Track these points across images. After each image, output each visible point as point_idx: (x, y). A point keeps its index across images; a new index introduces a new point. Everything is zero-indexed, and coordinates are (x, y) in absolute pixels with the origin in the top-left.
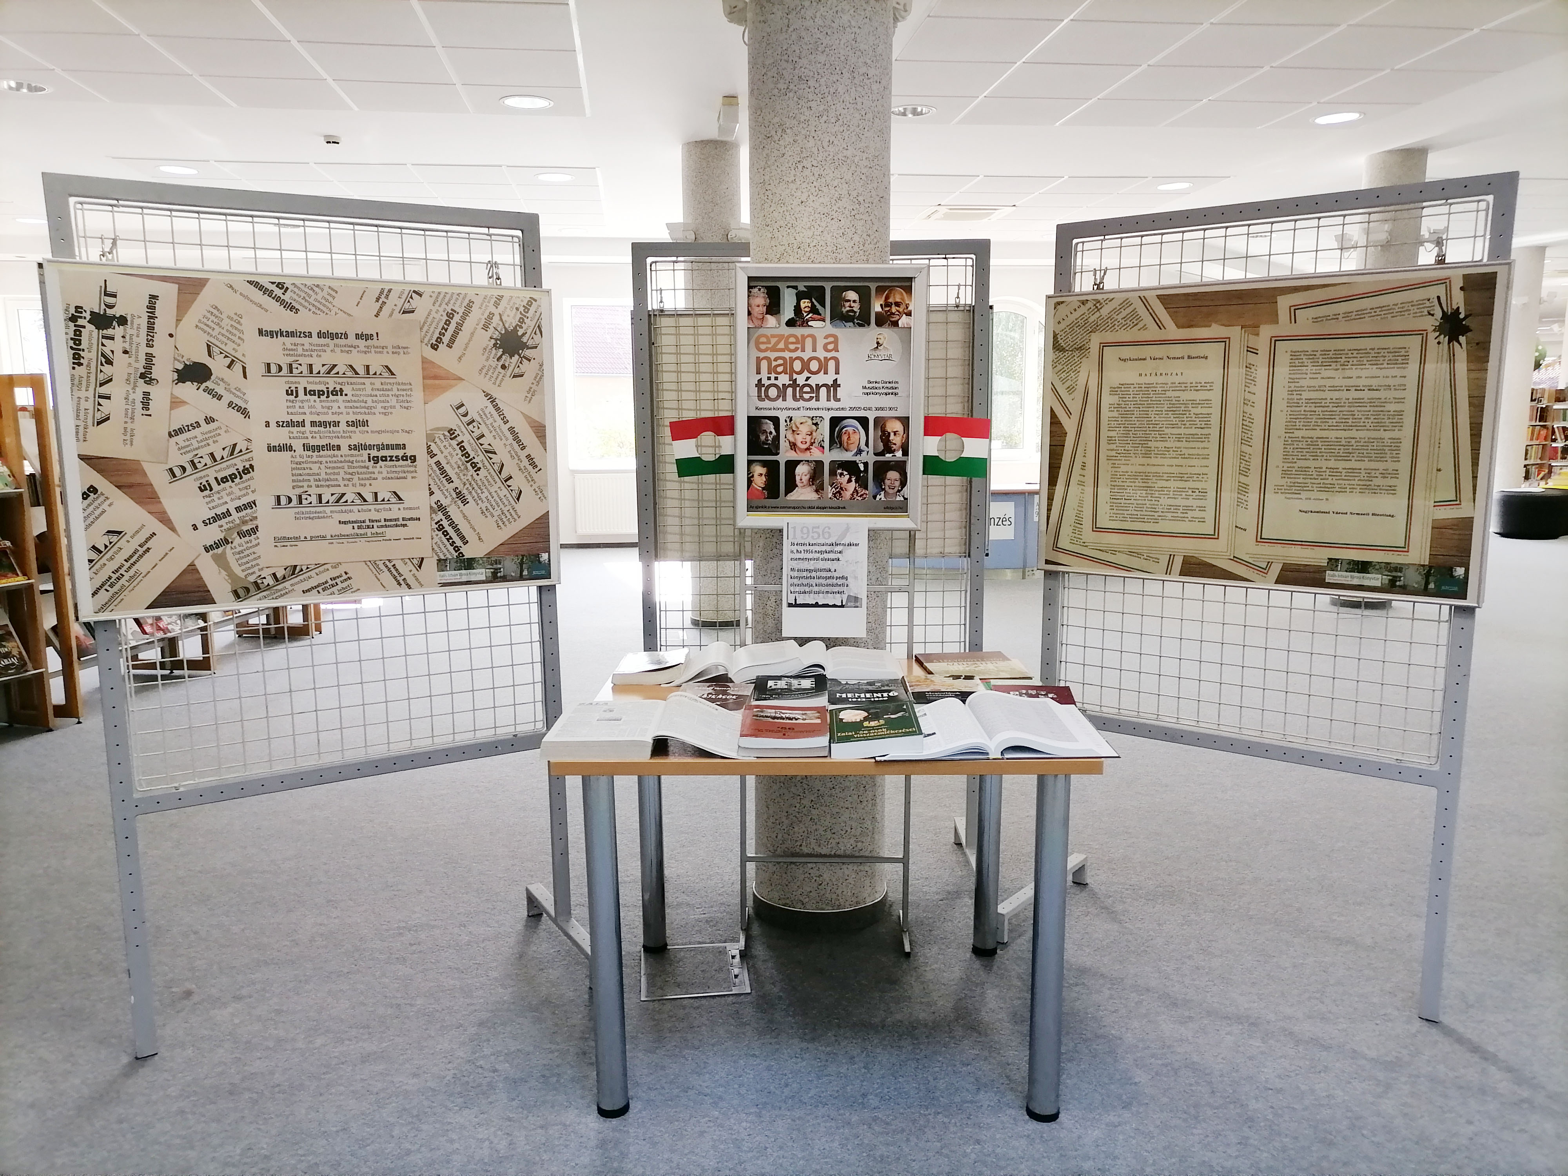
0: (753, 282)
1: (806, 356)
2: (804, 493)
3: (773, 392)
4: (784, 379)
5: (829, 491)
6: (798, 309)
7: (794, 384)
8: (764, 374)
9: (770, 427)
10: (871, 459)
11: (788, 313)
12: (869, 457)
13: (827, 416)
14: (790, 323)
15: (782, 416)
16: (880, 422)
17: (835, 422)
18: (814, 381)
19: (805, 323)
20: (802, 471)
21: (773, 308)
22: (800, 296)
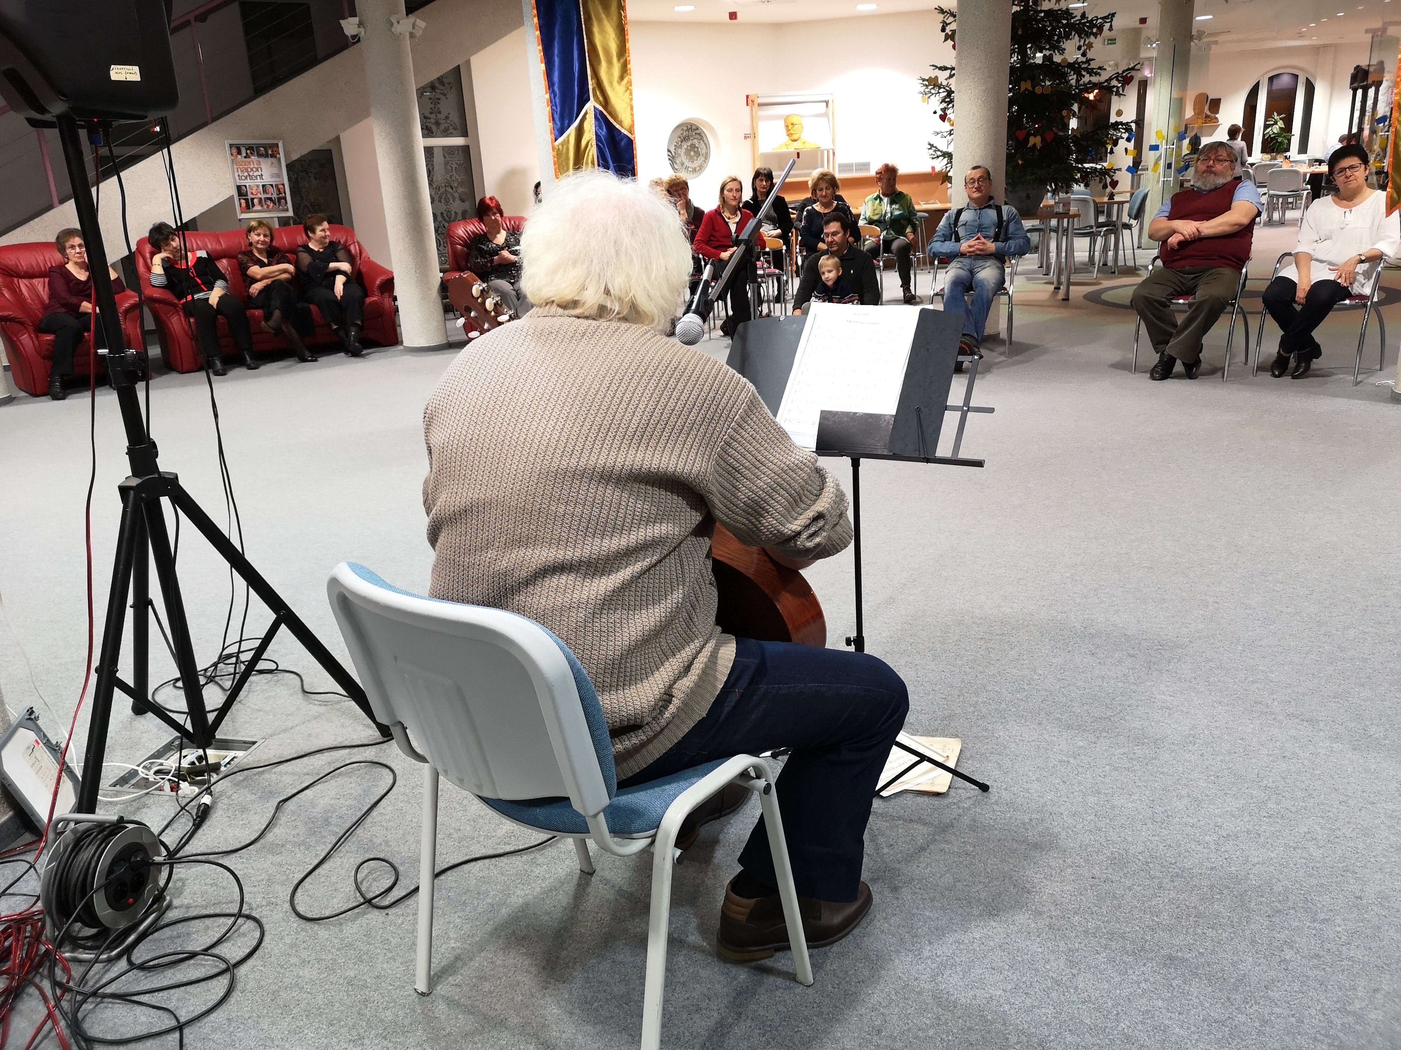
0: (231, 146)
1: (252, 166)
2: (258, 207)
3: (243, 178)
4: (246, 174)
5: (265, 206)
6: (247, 153)
7: (249, 175)
8: (240, 173)
9: (244, 188)
10: (276, 196)
11: (244, 155)
12: (275, 196)
13: (261, 184)
14: (245, 157)
15: (247, 185)
16: (277, 186)
17: (263, 186)
18: (255, 174)
19: (249, 157)
20: (256, 201)
21: (239, 153)
22: (247, 149)
